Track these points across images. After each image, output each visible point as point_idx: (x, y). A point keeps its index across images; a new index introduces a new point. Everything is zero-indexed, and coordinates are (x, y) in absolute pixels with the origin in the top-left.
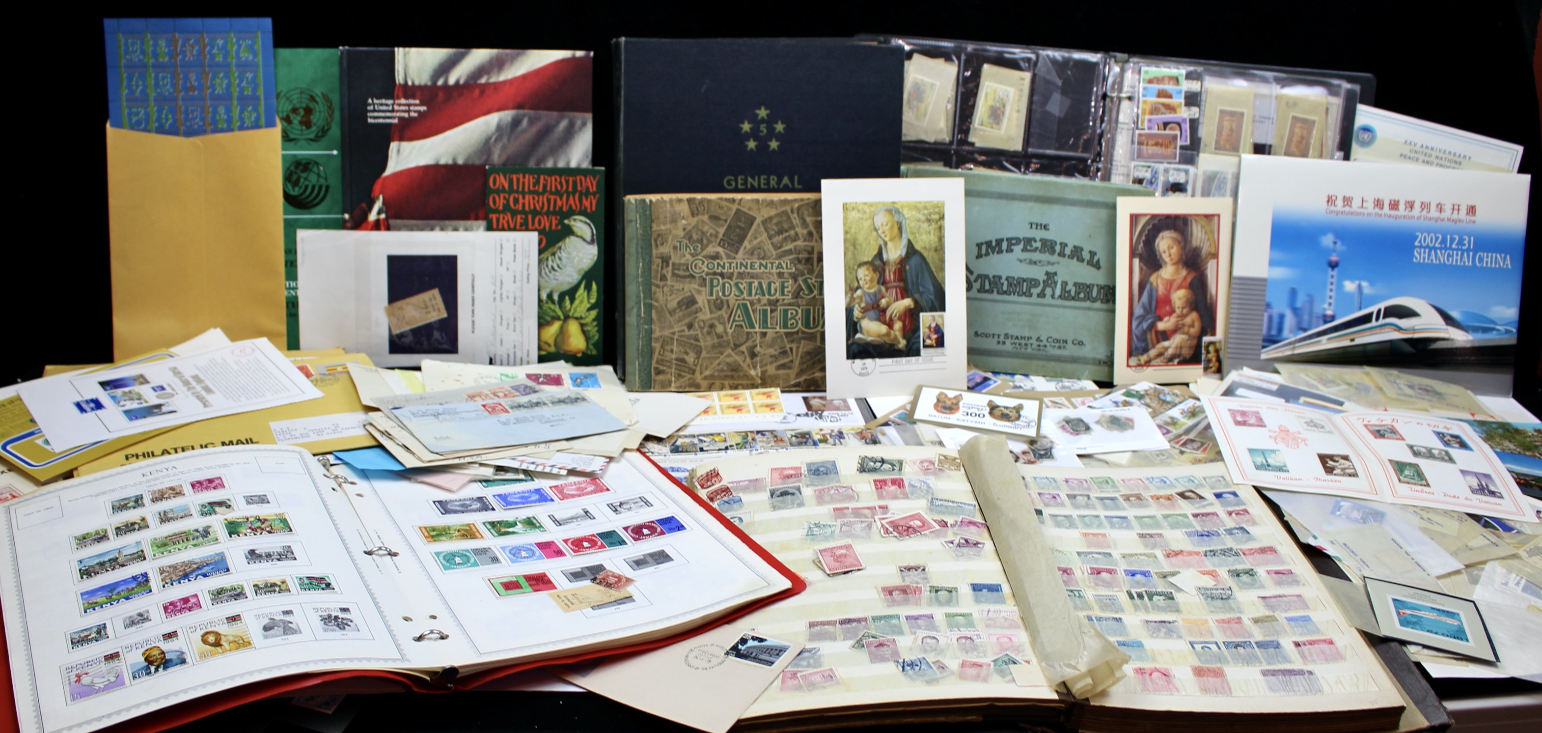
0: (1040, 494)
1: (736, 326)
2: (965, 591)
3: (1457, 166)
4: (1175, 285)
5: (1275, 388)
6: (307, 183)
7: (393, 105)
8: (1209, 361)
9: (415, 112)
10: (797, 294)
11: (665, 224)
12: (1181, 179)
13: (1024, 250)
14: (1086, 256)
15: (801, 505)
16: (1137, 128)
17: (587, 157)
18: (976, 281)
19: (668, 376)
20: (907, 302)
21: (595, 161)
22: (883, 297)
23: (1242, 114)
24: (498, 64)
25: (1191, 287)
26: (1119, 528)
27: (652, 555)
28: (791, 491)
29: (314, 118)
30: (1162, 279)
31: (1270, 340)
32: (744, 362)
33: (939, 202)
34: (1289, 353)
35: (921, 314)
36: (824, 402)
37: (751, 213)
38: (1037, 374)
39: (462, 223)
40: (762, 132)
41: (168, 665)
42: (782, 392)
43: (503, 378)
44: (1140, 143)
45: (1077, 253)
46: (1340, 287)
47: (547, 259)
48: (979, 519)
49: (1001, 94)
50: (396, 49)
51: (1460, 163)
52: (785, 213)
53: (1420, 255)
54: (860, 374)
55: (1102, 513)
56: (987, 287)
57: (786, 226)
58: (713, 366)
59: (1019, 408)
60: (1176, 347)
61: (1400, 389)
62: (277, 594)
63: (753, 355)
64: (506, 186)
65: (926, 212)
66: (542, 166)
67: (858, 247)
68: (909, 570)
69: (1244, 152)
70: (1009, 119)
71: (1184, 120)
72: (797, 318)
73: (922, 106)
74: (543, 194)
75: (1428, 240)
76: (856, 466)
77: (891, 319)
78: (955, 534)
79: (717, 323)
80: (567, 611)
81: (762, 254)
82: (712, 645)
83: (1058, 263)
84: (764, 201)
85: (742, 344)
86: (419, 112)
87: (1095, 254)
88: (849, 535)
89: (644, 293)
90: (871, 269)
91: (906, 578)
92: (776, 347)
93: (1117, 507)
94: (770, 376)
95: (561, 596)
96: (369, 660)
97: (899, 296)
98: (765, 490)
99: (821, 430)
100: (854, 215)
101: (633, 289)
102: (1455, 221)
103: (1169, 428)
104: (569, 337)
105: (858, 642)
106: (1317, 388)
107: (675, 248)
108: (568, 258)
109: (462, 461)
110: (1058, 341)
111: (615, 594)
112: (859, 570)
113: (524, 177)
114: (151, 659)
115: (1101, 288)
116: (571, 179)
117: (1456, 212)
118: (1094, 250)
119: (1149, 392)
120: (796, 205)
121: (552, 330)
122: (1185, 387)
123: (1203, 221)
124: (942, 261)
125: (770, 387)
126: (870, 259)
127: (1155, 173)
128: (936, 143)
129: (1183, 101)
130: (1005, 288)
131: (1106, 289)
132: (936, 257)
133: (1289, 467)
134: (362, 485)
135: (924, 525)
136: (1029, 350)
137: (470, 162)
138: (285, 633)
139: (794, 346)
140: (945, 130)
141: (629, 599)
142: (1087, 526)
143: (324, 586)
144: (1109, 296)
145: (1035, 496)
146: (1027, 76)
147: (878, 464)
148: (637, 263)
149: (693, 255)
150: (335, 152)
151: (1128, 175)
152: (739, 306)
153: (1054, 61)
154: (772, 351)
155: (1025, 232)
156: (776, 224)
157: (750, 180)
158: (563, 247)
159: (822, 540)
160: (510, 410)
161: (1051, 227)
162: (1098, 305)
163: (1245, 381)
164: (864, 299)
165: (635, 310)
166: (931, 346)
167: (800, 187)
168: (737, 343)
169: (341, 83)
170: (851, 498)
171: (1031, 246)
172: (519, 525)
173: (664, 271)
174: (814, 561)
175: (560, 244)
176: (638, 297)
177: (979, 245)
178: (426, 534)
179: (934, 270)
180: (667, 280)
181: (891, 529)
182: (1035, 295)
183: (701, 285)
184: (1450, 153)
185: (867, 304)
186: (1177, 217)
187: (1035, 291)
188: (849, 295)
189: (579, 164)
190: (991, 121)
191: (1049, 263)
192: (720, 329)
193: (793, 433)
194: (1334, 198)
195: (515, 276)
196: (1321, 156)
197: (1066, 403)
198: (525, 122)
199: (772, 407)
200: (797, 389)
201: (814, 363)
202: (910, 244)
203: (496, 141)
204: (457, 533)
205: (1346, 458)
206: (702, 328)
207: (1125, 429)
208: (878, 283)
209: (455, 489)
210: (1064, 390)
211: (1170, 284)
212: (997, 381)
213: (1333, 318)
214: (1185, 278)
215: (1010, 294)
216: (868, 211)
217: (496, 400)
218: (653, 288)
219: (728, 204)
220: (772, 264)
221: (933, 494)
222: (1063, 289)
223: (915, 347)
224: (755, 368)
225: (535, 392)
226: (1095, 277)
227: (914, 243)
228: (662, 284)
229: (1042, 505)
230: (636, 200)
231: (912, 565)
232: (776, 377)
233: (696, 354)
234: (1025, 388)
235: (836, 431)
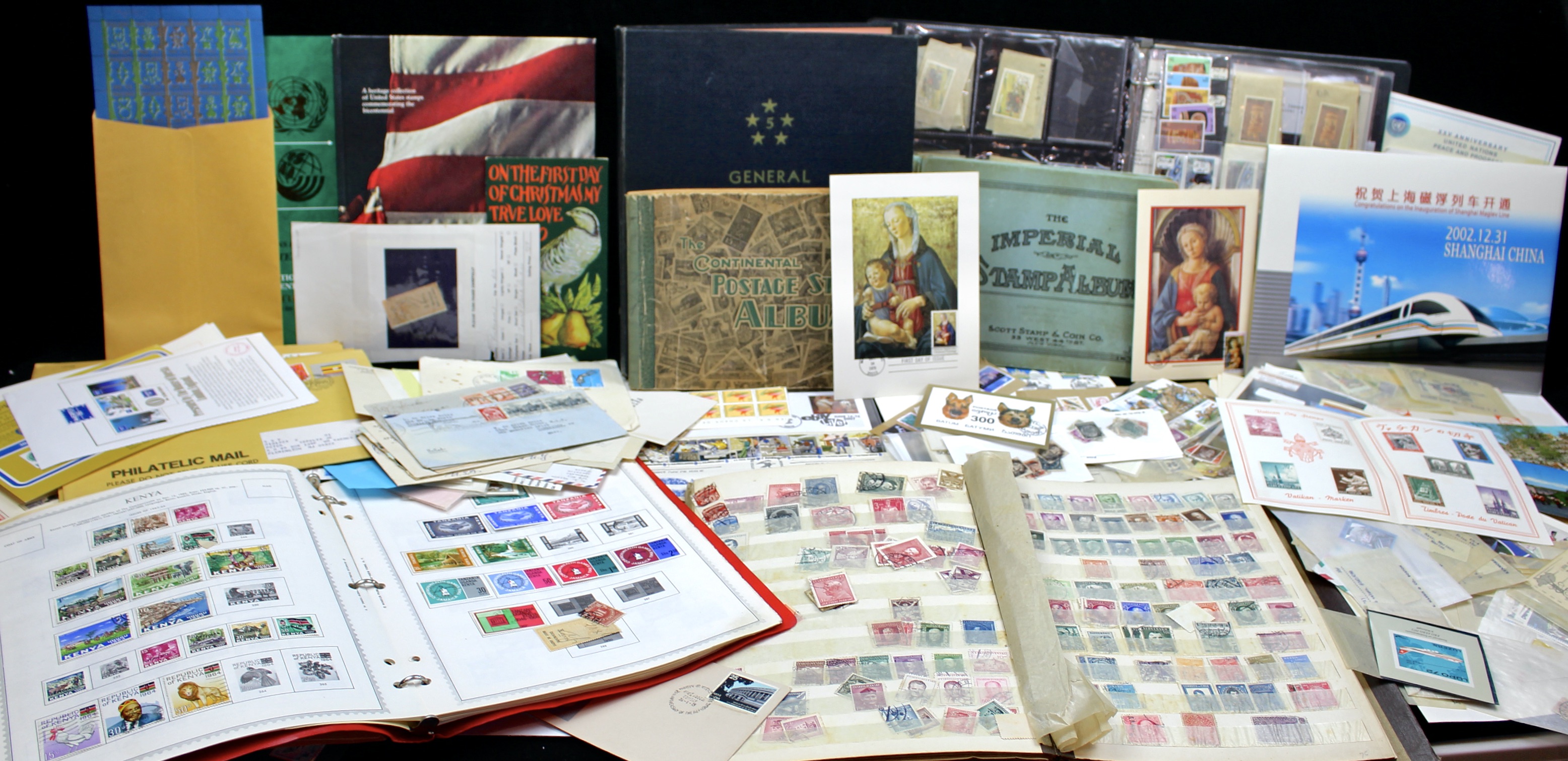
0: (1042, 515)
1: (742, 324)
2: (957, 628)
3: (1492, 157)
4: (1197, 279)
5: (1296, 388)
6: (301, 174)
7: (388, 95)
8: (1231, 356)
9: (412, 101)
10: (804, 292)
11: (667, 221)
12: (1205, 169)
13: (1042, 243)
14: (1105, 249)
15: (797, 527)
16: (1161, 117)
17: (590, 147)
18: (991, 274)
19: (672, 375)
20: (918, 300)
21: (598, 152)
22: (893, 295)
23: (1270, 103)
24: (497, 52)
25: (1214, 281)
26: (1121, 554)
27: (642, 584)
28: (788, 511)
29: (308, 108)
30: (1184, 273)
31: (1294, 336)
32: (750, 360)
33: (952, 197)
34: (1313, 349)
35: (933, 313)
36: (831, 403)
37: (756, 209)
38: (1053, 369)
39: (460, 215)
40: (769, 125)
41: (144, 721)
42: (789, 391)
43: (504, 376)
44: (1164, 133)
45: (1096, 246)
46: (1367, 281)
47: (549, 252)
48: (977, 546)
49: (1020, 80)
50: (391, 37)
51: (1495, 155)
52: (792, 209)
53: (1451, 249)
54: (869, 374)
55: (1105, 537)
56: (1003, 281)
57: (793, 223)
58: (717, 365)
59: (1030, 412)
60: (1197, 343)
61: (1425, 389)
62: (257, 640)
63: (759, 353)
64: (507, 177)
65: (938, 207)
66: (544, 157)
67: (867, 244)
68: (902, 604)
69: (1272, 143)
70: (1028, 107)
71: (1210, 109)
72: (804, 316)
73: (938, 93)
74: (545, 184)
75: (1460, 234)
76: (855, 483)
77: (901, 318)
78: (952, 563)
79: (722, 321)
80: (552, 650)
81: (769, 251)
82: (698, 686)
83: (1076, 256)
84: (771, 197)
85: (748, 343)
86: (415, 102)
87: (1115, 247)
88: (843, 563)
89: (647, 291)
90: (881, 266)
91: (898, 614)
92: (783, 345)
93: (1122, 530)
94: (777, 375)
95: (548, 632)
96: (347, 712)
97: (910, 293)
98: (762, 510)
99: (826, 436)
100: (863, 211)
101: (635, 286)
102: (1488, 215)
103: (1184, 433)
104: (572, 330)
105: (844, 686)
106: (1339, 389)
107: (678, 245)
108: (571, 251)
109: (455, 476)
110: (1075, 336)
111: (603, 630)
112: (851, 604)
113: (525, 168)
114: (127, 714)
115: (1120, 282)
116: (573, 170)
117: (1489, 206)
118: (1114, 243)
119: (1167, 392)
120: (804, 201)
121: (556, 323)
122: (1204, 384)
123: (1227, 214)
124: (955, 257)
125: (777, 385)
126: (880, 257)
127: (1179, 164)
128: (952, 131)
129: (1209, 89)
130: (1021, 281)
131: (1126, 283)
132: (949, 253)
133: (1302, 484)
134: (352, 506)
135: (920, 553)
136: (1045, 345)
137: (469, 153)
138: (263, 685)
139: (801, 344)
140: (962, 118)
141: (617, 635)
142: (1089, 551)
143: (305, 629)
144: (1129, 291)
145: (1037, 517)
146: (1048, 62)
147: (879, 482)
148: (640, 260)
149: (697, 253)
150: (330, 143)
151: (1151, 166)
152: (744, 303)
153: (1075, 47)
154: (778, 350)
155: (1042, 224)
156: (784, 221)
157: (756, 174)
158: (565, 239)
159: (816, 569)
160: (507, 415)
161: (1069, 219)
162: (1117, 299)
163: (1266, 379)
164: (873, 298)
165: (638, 308)
166: (942, 345)
167: (808, 182)
168: (743, 341)
169: (335, 72)
170: (848, 521)
171: (1049, 239)
172: (510, 549)
173: (668, 269)
174: (806, 593)
175: (562, 236)
176: (641, 295)
177: (995, 238)
178: (414, 562)
179: (946, 266)
180: (670, 278)
181: (886, 558)
182: (1052, 289)
183: (706, 283)
184: (1485, 144)
185: (876, 302)
186: (1199, 210)
187: (1052, 285)
188: (858, 294)
189: (582, 154)
190: (1010, 108)
191: (1067, 256)
192: (725, 327)
193: (797, 439)
194: (1363, 190)
195: (516, 270)
196: (1351, 147)
197: (1080, 403)
198: (525, 112)
199: (777, 409)
200: (805, 387)
201: (821, 362)
202: (922, 241)
203: (496, 130)
204: (446, 560)
205: (1360, 473)
206: (706, 326)
207: (1139, 435)
208: (888, 281)
209: (446, 506)
210: (1079, 388)
211: (1191, 279)
212: (1011, 378)
213: (1359, 314)
214: (1207, 272)
215: (1026, 288)
216: (878, 207)
217: (495, 403)
218: (656, 286)
219: (734, 201)
220: (779, 261)
221: (932, 517)
222: (1081, 283)
223: (925, 346)
224: (761, 366)
225: (535, 393)
226: (1114, 271)
227: (925, 239)
228: (665, 281)
229: (1044, 527)
230: (638, 197)
231: (905, 598)
232: (783, 376)
233: (701, 352)
234: (1039, 386)
235: (841, 437)
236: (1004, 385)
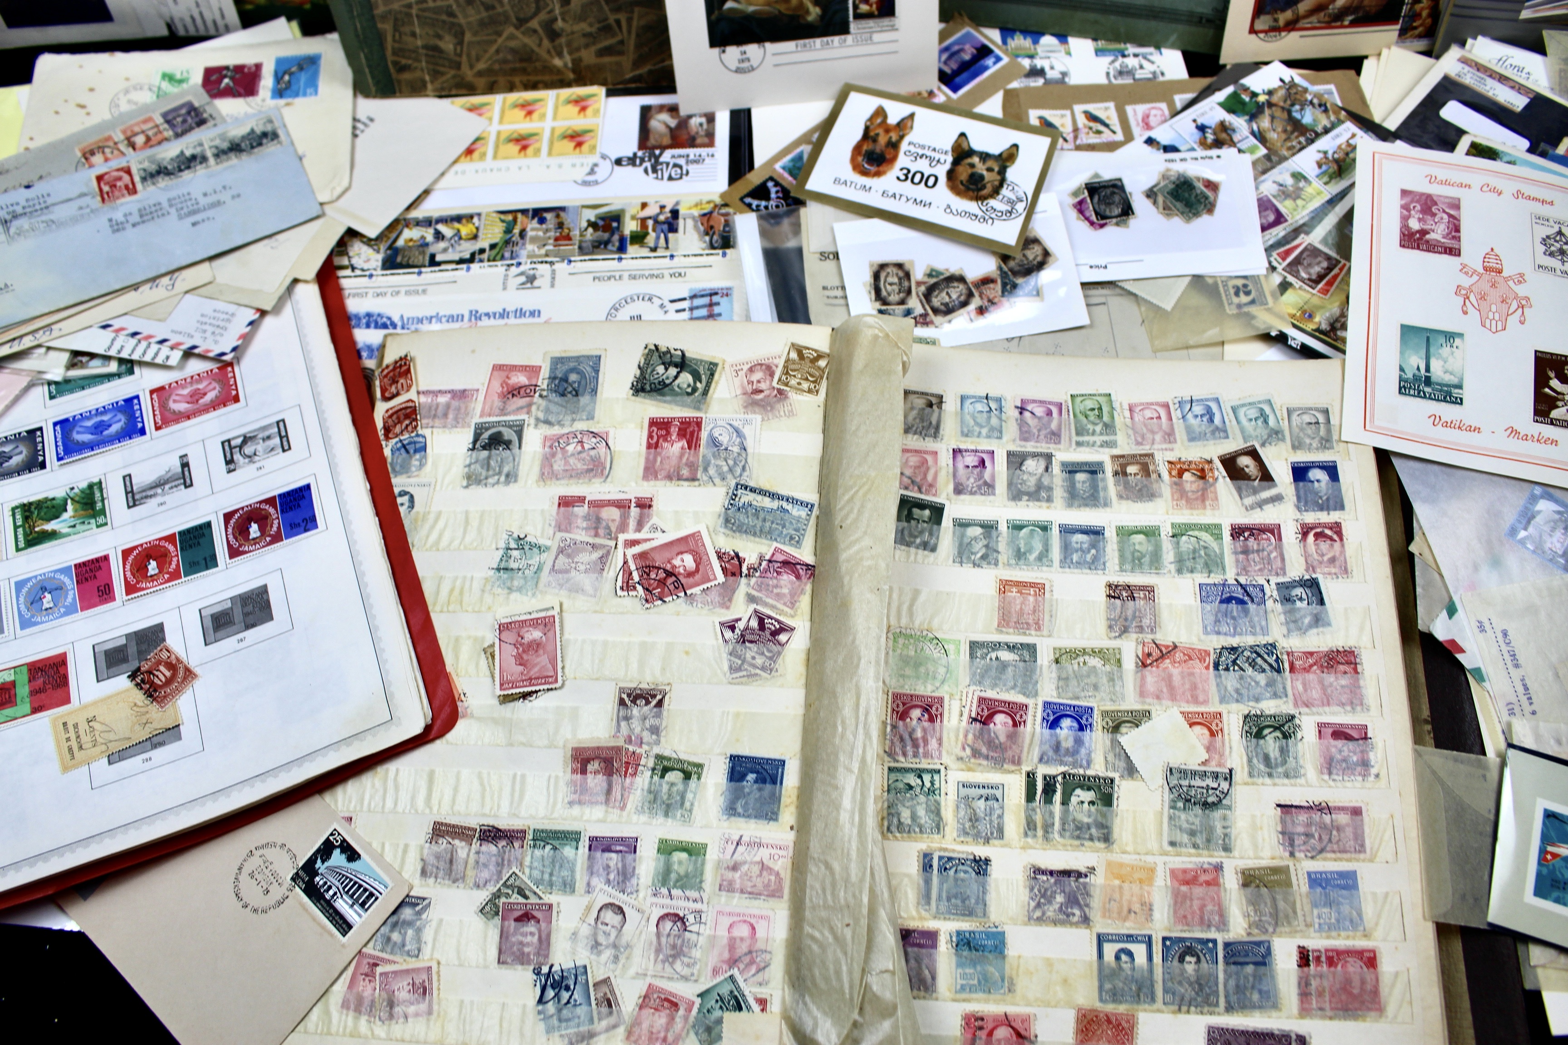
2: (715, 774)
15: (512, 476)
19: (418, 74)
26: (1079, 564)
27: (244, 601)
28: (507, 434)
32: (540, 45)
36: (673, 122)
42: (609, 94)
43: (158, 86)
48: (806, 550)
54: (737, 72)
55: (1059, 517)
58: (487, 55)
59: (1007, 160)
63: (553, 35)
76: (631, 373)
78: (747, 599)
80: (65, 769)
85: (532, 18)
88: (563, 582)
94: (588, 67)
95: (71, 725)
98: (468, 426)
99: (644, 206)
103: (1282, 210)
105: (493, 897)
111: (155, 717)
119: (1275, 95)
122: (1351, 75)
125: (592, 83)
133: (1468, 390)
135: (697, 570)
139: (622, 17)
154: (584, 27)
159: (516, 590)
166: (868, 16)
168: (522, 16)
170: (597, 469)
172: (69, 512)
174: (484, 650)
181: (636, 578)
193: (593, 216)
199: (578, 140)
201: (660, 44)
207: (1197, 214)
210: (1120, 81)
212: (1001, 58)
223: (838, 17)
224: (560, 54)
225: (201, 122)
231: (644, 686)
232: (600, 68)
233: (455, 36)
234: (1050, 74)
235: (668, 209)
236: (987, 74)
